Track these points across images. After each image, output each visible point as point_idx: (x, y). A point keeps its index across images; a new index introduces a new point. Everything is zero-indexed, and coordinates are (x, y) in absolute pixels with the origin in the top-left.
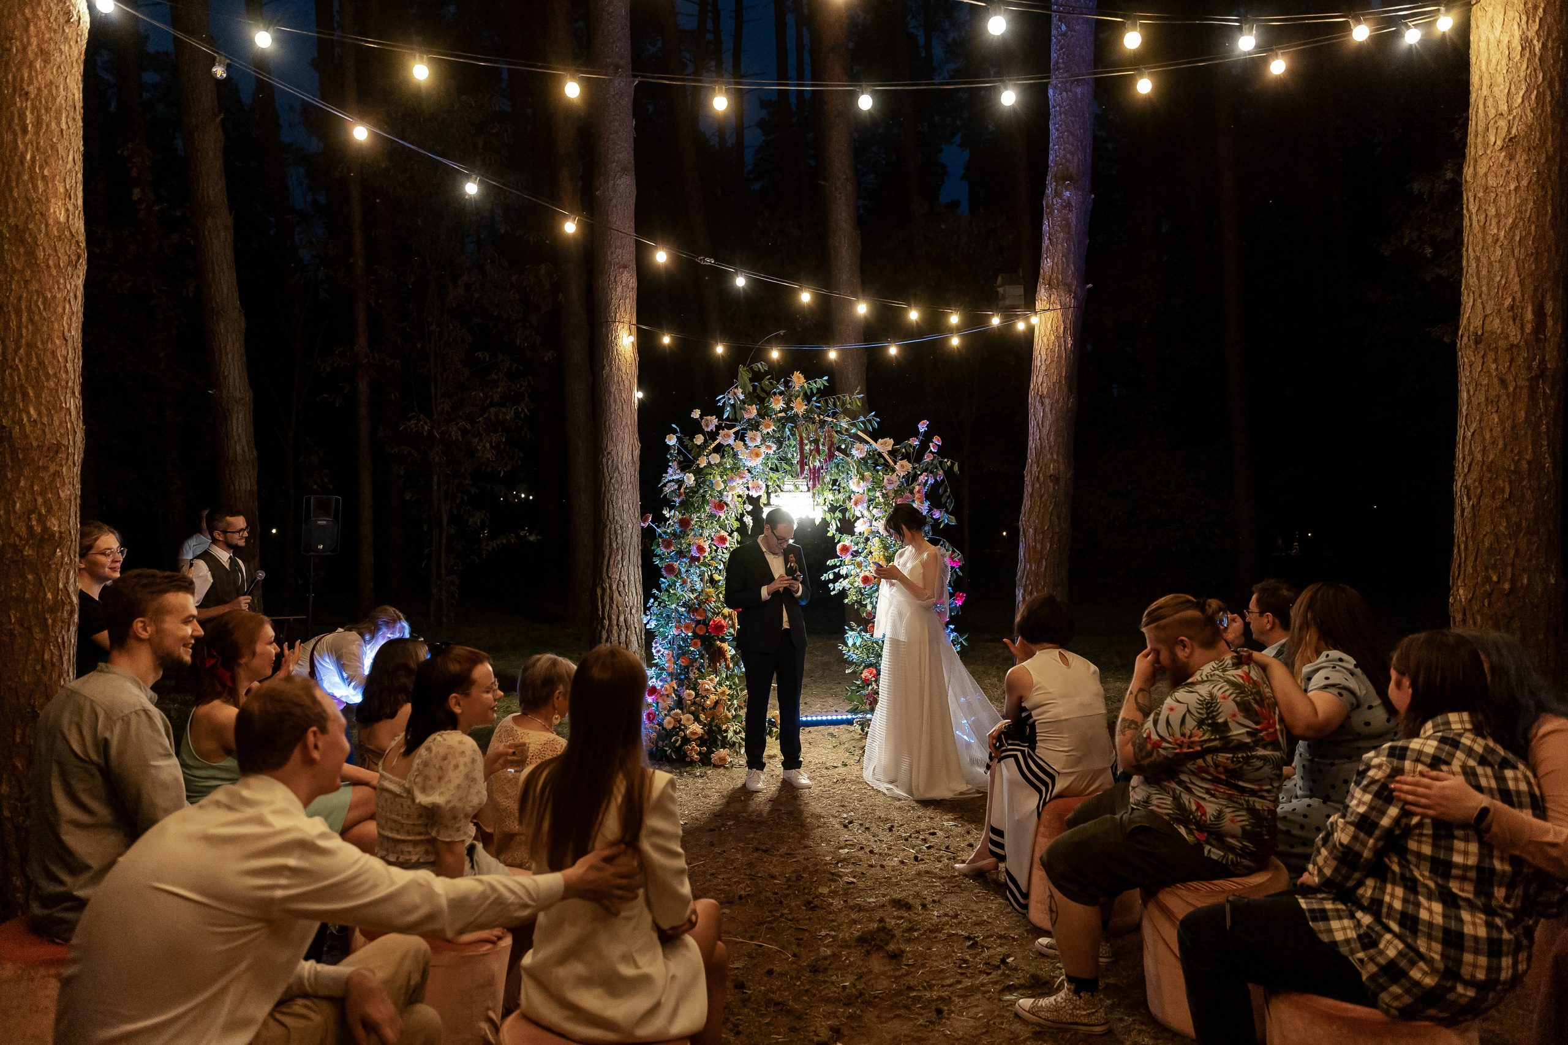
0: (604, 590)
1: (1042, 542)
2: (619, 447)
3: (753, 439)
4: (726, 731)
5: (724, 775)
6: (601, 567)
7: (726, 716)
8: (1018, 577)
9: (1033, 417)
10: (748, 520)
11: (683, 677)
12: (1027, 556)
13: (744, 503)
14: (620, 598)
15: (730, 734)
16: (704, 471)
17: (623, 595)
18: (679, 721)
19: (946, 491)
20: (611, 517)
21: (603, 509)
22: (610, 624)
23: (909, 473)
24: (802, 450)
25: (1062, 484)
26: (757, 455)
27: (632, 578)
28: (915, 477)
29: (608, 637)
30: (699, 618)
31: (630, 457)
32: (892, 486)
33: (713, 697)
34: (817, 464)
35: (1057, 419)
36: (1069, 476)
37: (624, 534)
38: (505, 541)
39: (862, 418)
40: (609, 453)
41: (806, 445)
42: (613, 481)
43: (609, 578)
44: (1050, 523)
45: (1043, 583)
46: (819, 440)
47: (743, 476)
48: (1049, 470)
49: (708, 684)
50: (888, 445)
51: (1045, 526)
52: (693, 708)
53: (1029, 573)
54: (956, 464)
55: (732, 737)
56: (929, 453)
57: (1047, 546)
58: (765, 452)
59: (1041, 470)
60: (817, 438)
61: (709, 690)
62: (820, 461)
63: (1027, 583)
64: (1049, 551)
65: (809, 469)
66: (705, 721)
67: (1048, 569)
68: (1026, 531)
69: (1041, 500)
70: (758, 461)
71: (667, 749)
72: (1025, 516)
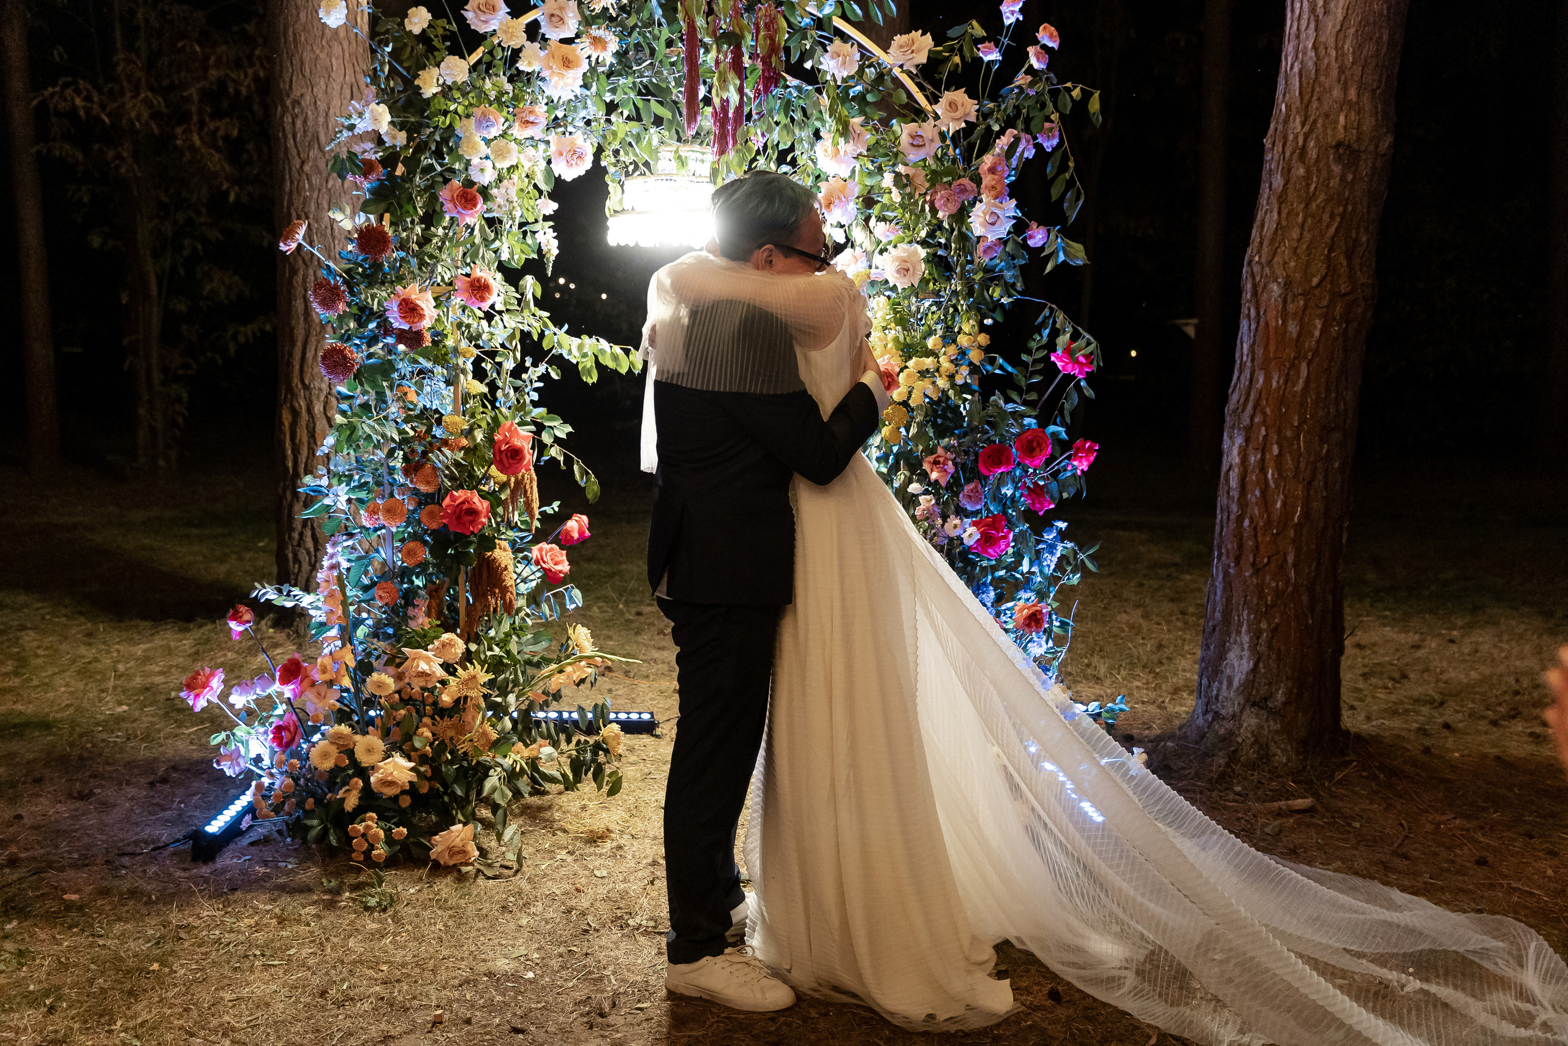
1: (1302, 317)
2: (319, 91)
3: (557, 19)
4: (486, 772)
5: (442, 905)
8: (1232, 404)
10: (548, 239)
11: (390, 631)
12: (1259, 352)
13: (537, 194)
15: (492, 780)
16: (432, 108)
18: (350, 753)
19: (1063, 168)
23: (971, 126)
24: (692, 60)
25: (1364, 170)
26: (567, 63)
28: (988, 141)
30: (423, 488)
32: (921, 154)
34: (734, 98)
36: (1383, 146)
40: (297, 102)
41: (707, 47)
42: (306, 168)
43: (306, 387)
44: (1328, 267)
45: (1296, 424)
46: (743, 37)
47: (532, 119)
48: (1335, 129)
49: (428, 661)
50: (919, 51)
51: (1314, 276)
52: (403, 712)
53: (1264, 396)
54: (1097, 95)
55: (494, 790)
56: (1026, 73)
57: (1315, 326)
58: (589, 57)
59: (1311, 130)
60: (737, 30)
61: (429, 675)
62: (741, 91)
63: (1257, 420)
64: (1318, 342)
65: (715, 114)
66: (428, 748)
67: (1313, 386)
68: (1260, 291)
69: (1306, 206)
70: (570, 81)
71: (315, 822)
72: (1259, 252)
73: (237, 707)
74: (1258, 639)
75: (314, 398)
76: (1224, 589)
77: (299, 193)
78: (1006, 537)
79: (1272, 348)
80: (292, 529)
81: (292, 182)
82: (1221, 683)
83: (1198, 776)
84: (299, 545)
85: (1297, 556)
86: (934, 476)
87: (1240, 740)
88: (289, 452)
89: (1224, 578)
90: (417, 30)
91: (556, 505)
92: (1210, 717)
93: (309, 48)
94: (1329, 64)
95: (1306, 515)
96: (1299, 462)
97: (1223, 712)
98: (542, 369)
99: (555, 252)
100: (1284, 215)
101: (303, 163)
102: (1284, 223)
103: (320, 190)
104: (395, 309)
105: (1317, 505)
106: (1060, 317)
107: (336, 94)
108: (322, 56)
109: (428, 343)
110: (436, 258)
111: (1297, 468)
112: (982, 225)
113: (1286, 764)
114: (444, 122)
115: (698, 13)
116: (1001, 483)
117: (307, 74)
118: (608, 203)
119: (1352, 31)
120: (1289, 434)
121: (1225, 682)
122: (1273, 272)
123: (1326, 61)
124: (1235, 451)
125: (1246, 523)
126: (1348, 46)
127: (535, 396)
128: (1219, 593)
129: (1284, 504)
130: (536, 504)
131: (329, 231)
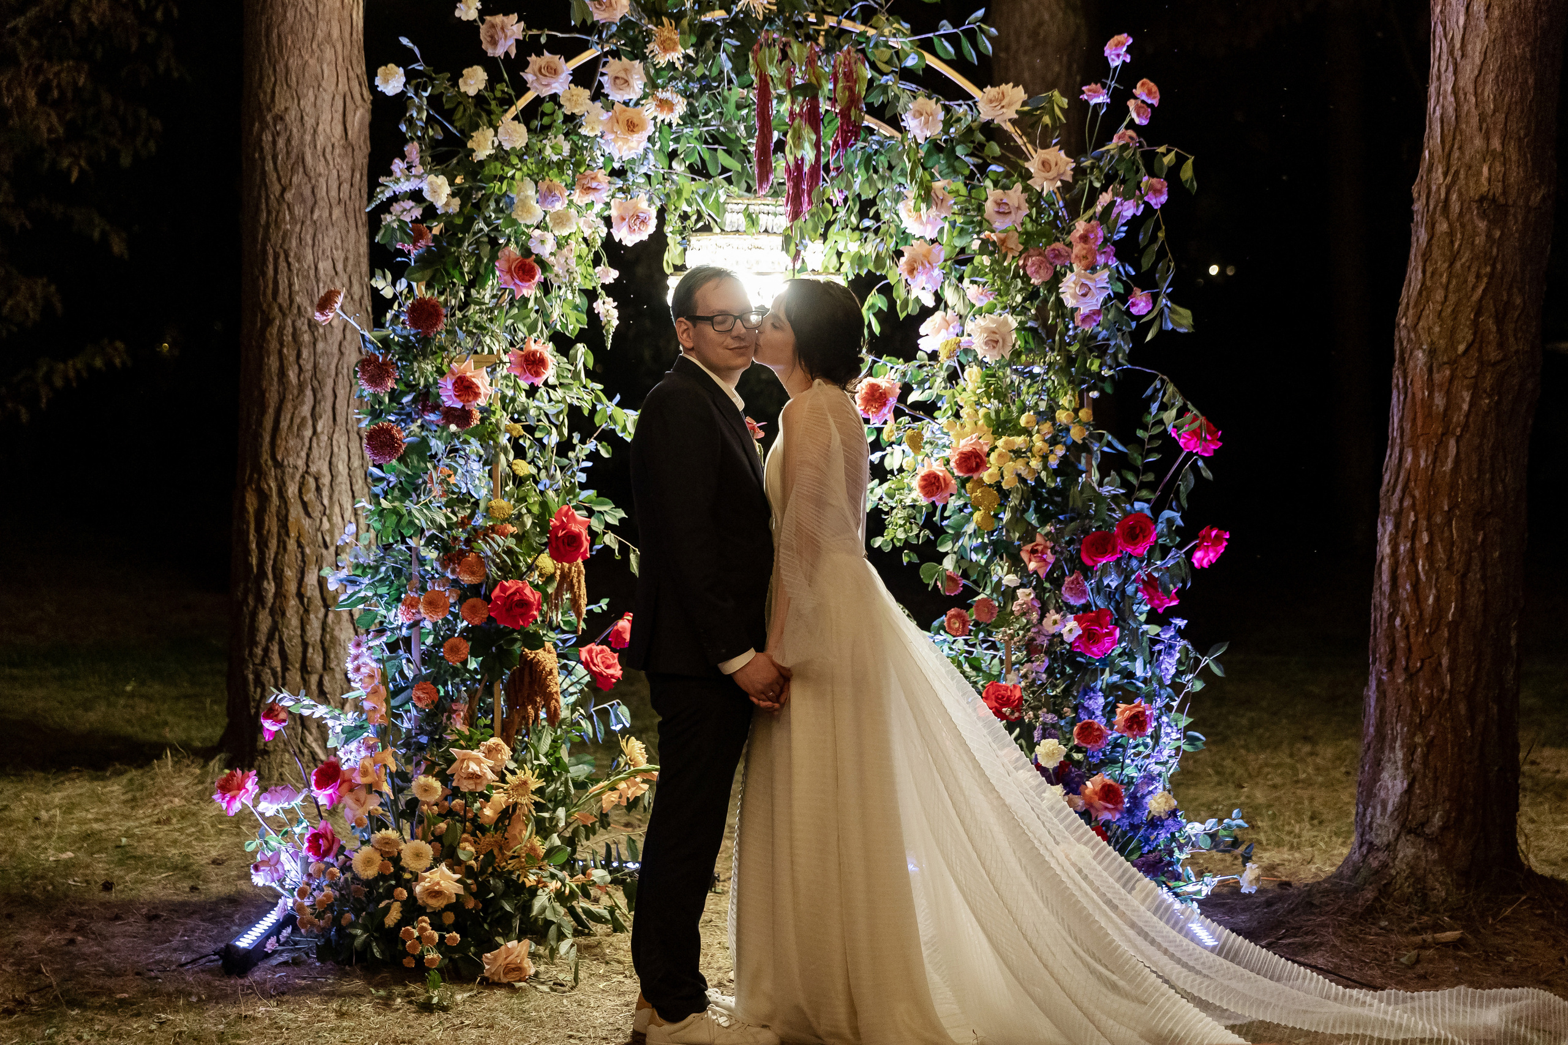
0: (263, 498)
1: (1449, 388)
2: (307, 103)
3: (622, 82)
4: (533, 892)
6: (257, 436)
7: (532, 852)
8: (1384, 488)
9: (1439, 29)
10: (608, 309)
11: (424, 739)
12: (1407, 426)
13: (597, 262)
14: (306, 522)
15: (541, 900)
16: (486, 171)
17: (316, 514)
18: (396, 860)
19: (1154, 238)
20: (283, 298)
21: (264, 274)
22: (280, 594)
23: (1067, 185)
24: (764, 110)
25: (1514, 227)
26: (632, 127)
27: (342, 468)
29: (274, 629)
30: (466, 579)
31: (338, 130)
32: (1007, 221)
33: (499, 798)
34: (809, 154)
35: (1506, 37)
36: (1536, 199)
37: (320, 346)
38: (98, 363)
39: (946, 28)
40: (280, 118)
41: (781, 99)
42: (288, 196)
43: (279, 465)
44: (1475, 334)
45: (1446, 508)
46: (820, 86)
47: (594, 185)
48: (1477, 182)
49: (478, 762)
50: (1010, 105)
51: (1459, 343)
52: (443, 825)
53: (1412, 477)
54: (1190, 162)
55: (543, 910)
56: (1127, 128)
57: (1464, 400)
58: (655, 118)
59: (1454, 181)
60: (814, 81)
61: (478, 777)
62: (817, 146)
63: (1406, 504)
64: (1467, 416)
65: (788, 170)
66: (473, 862)
67: (1464, 466)
68: (1407, 356)
69: (1452, 264)
70: (634, 144)
71: (359, 932)
72: (1405, 314)
73: (267, 815)
74: (1413, 754)
75: (287, 478)
76: (1377, 700)
77: (278, 227)
78: (1111, 634)
79: (1419, 423)
80: (254, 643)
81: (269, 213)
82: (1374, 808)
83: (1341, 911)
84: (263, 663)
85: (1453, 660)
86: (1032, 566)
87: (1393, 872)
88: (254, 546)
89: (1378, 686)
90: (472, 92)
91: (604, 603)
92: (1364, 849)
93: (297, 52)
94: (1468, 112)
95: (1461, 611)
96: (1452, 552)
97: (1377, 842)
98: (591, 445)
99: (615, 322)
100: (1428, 275)
101: (284, 190)
102: (1428, 283)
103: (303, 223)
104: (450, 387)
105: (1474, 601)
106: (1171, 388)
107: (326, 107)
108: (312, 62)
109: (475, 422)
110: (485, 329)
111: (1450, 557)
112: (1074, 296)
113: (1446, 900)
114: (500, 189)
115: (771, 62)
116: (1105, 572)
117: (294, 84)
118: (666, 256)
119: (1491, 77)
120: (1438, 519)
121: (1379, 808)
122: (1418, 337)
123: (1466, 108)
124: (1386, 540)
125: (1398, 621)
126: (1488, 91)
127: (582, 477)
128: (1373, 703)
129: (1437, 599)
130: (583, 601)
131: (312, 272)
